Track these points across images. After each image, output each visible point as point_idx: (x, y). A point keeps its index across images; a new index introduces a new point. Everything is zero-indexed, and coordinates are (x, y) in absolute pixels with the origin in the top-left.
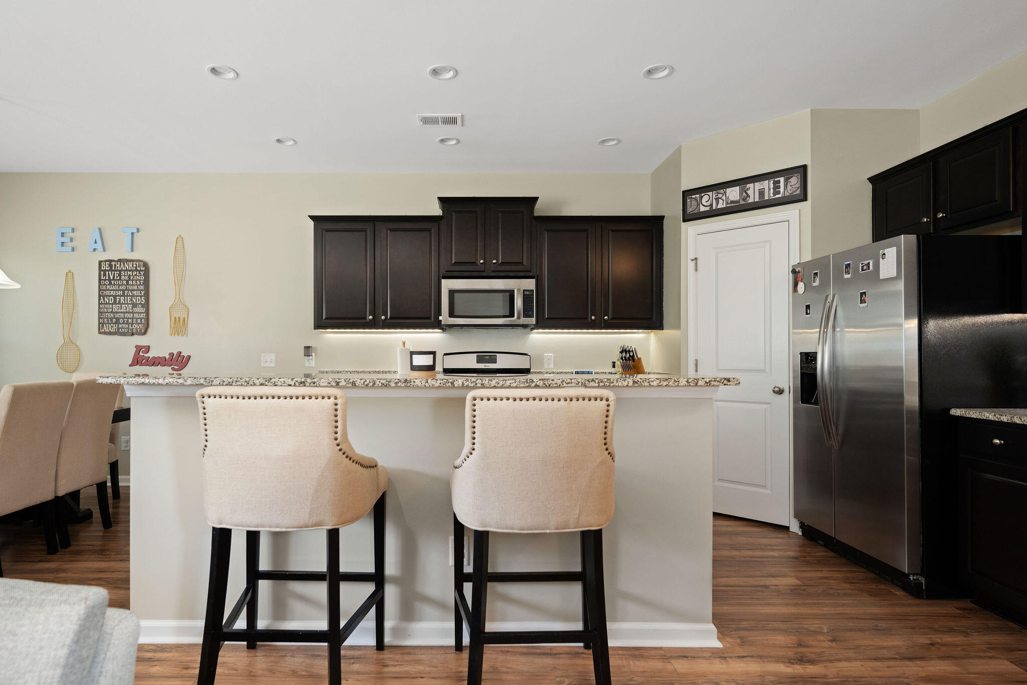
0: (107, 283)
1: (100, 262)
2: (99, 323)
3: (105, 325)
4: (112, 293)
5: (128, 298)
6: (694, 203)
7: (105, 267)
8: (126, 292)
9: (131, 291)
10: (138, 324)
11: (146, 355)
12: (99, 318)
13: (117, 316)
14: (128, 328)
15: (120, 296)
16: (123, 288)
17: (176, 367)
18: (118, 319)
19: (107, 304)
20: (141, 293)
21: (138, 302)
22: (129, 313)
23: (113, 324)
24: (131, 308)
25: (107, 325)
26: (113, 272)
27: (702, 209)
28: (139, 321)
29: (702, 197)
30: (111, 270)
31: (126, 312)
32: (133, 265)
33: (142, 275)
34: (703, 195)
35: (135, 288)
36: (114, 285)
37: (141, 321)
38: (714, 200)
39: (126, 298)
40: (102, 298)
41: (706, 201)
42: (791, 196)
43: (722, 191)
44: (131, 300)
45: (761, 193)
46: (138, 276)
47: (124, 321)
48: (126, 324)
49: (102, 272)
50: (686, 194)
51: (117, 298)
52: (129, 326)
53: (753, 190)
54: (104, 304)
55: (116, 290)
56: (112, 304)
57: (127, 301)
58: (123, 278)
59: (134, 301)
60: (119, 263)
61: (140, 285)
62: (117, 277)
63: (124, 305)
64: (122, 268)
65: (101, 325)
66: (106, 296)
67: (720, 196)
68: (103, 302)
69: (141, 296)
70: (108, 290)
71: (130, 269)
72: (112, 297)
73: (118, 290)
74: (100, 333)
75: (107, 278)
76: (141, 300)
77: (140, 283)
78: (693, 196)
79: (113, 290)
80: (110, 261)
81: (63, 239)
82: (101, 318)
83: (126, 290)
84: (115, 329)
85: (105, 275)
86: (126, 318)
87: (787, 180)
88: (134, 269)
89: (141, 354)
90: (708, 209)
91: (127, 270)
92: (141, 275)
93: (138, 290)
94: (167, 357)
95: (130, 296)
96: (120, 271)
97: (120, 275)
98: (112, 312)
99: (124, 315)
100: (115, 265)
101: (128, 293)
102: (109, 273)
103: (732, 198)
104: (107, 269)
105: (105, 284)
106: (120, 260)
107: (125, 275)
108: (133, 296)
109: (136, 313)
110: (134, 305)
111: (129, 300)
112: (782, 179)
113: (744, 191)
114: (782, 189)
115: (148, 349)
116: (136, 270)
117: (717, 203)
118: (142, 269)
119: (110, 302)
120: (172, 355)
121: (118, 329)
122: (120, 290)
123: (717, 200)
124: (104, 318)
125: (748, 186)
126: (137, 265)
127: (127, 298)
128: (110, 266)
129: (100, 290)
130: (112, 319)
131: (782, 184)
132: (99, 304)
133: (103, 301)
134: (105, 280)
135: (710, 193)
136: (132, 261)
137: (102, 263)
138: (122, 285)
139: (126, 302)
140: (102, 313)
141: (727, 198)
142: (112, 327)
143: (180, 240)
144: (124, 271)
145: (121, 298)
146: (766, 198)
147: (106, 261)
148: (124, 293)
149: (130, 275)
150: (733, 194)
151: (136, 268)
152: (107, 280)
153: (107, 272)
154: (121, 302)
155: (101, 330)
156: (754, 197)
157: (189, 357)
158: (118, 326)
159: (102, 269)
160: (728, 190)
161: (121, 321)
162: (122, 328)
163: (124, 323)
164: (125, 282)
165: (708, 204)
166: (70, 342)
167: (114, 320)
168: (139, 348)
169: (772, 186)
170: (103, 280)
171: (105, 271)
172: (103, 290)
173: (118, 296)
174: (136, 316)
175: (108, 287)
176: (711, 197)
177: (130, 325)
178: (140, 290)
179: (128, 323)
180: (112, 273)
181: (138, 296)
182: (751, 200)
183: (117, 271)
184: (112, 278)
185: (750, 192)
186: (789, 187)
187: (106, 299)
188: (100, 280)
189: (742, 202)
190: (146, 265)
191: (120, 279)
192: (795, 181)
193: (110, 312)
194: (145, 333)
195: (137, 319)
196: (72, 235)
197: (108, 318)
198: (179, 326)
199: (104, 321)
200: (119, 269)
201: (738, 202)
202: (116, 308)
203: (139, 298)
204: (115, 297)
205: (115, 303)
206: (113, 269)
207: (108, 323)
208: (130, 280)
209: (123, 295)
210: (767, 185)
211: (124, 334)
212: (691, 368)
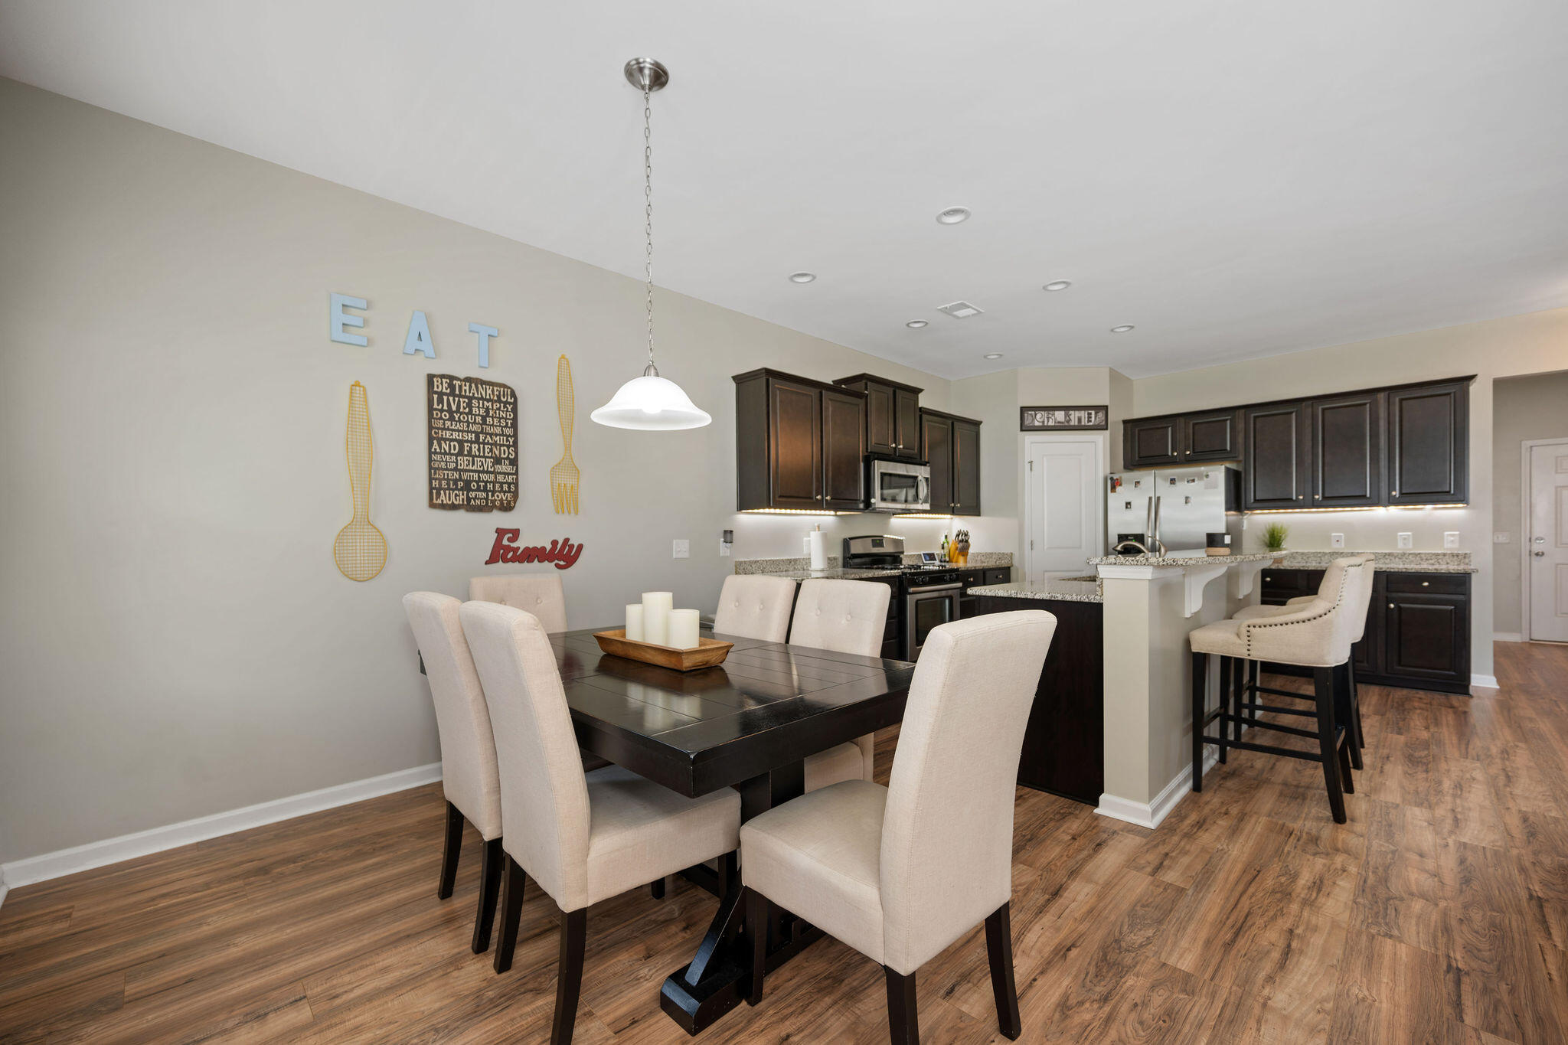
0: (446, 416)
1: (431, 377)
2: (431, 489)
3: (442, 492)
4: (455, 435)
5: (486, 446)
6: (1030, 417)
7: (442, 386)
8: (481, 436)
9: (491, 435)
10: (505, 492)
11: (513, 545)
12: (431, 480)
13: (465, 476)
14: (487, 499)
15: (471, 442)
16: (476, 428)
17: (562, 563)
18: (468, 483)
19: (445, 453)
20: (508, 440)
21: (502, 456)
22: (488, 472)
23: (459, 490)
24: (490, 464)
25: (447, 492)
26: (457, 399)
27: (1037, 424)
28: (505, 487)
29: (1036, 415)
30: (452, 393)
31: (483, 472)
32: (493, 391)
33: (510, 410)
34: (1037, 412)
35: (498, 430)
36: (460, 421)
37: (509, 487)
38: (1045, 418)
39: (482, 446)
40: (435, 442)
41: (1039, 418)
42: (1098, 425)
43: (1051, 412)
44: (491, 450)
45: (1080, 420)
46: (503, 411)
47: (479, 486)
48: (481, 491)
49: (436, 396)
50: (1023, 410)
51: (466, 444)
52: (488, 495)
53: (1074, 416)
54: (441, 453)
55: (463, 431)
56: (457, 455)
57: (484, 453)
58: (475, 411)
59: (497, 453)
60: (468, 384)
61: (506, 426)
62: (464, 408)
63: (479, 459)
64: (473, 394)
65: (434, 491)
66: (445, 440)
67: (1050, 416)
68: (438, 450)
69: (508, 447)
70: (448, 429)
71: (488, 397)
72: (456, 443)
73: (468, 432)
74: (432, 505)
75: (445, 408)
76: (509, 453)
77: (507, 423)
78: (1030, 412)
79: (458, 431)
80: (452, 378)
82: (436, 479)
83: (482, 432)
84: (463, 499)
85: (440, 401)
86: (483, 481)
87: (1096, 413)
88: (496, 398)
89: (505, 542)
90: (1041, 424)
91: (482, 398)
92: (507, 411)
93: (502, 435)
94: (549, 547)
95: (488, 443)
96: (470, 399)
97: (469, 405)
98: (456, 469)
99: (479, 477)
100: (460, 387)
101: (486, 438)
102: (448, 400)
103: (1059, 419)
104: (444, 390)
105: (441, 418)
106: (468, 380)
107: (478, 407)
108: (495, 444)
109: (500, 473)
110: (498, 461)
111: (487, 450)
112: (1093, 412)
113: (1067, 415)
114: (1093, 419)
115: (515, 534)
116: (499, 401)
117: (1048, 421)
118: (509, 400)
119: (452, 451)
120: (555, 543)
121: (469, 499)
122: (471, 432)
123: (1048, 418)
124: (440, 480)
125: (1071, 412)
126: (500, 392)
127: (484, 448)
128: (451, 386)
129: (430, 427)
130: (456, 482)
131: (1093, 416)
132: (430, 453)
133: (437, 447)
134: (442, 411)
135: (1043, 413)
136: (492, 384)
137: (435, 380)
138: (475, 423)
139: (482, 454)
140: (435, 469)
141: (1055, 419)
142: (456, 495)
143: (565, 363)
144: (478, 399)
145: (473, 446)
146: (1083, 424)
147: (442, 376)
148: (477, 437)
149: (488, 407)
150: (1060, 416)
151: (499, 397)
152: (445, 411)
153: (445, 398)
154: (473, 453)
155: (435, 501)
156: (1074, 422)
157: (580, 547)
158: (467, 495)
159: (436, 389)
160: (1057, 413)
161: (474, 486)
162: (475, 498)
163: (478, 489)
164: (479, 419)
165: (1041, 420)
166: (363, 520)
167: (460, 484)
168: (500, 532)
169: (1086, 416)
170: (436, 409)
171: (441, 394)
172: (438, 429)
173: (467, 441)
174: (500, 478)
175: (448, 423)
176: (1043, 416)
177: (490, 494)
178: (508, 436)
179: (485, 490)
180: (454, 400)
181: (504, 445)
182: (1072, 423)
183: (465, 397)
184: (454, 408)
185: (1072, 417)
186: (1097, 419)
187: (443, 445)
188: (431, 409)
189: (1066, 424)
190: (514, 394)
191: (470, 412)
192: (1101, 415)
193: (451, 470)
194: (511, 508)
195: (502, 484)
197: (448, 480)
198: (566, 498)
199: (440, 484)
200: (468, 394)
201: (1063, 423)
202: (463, 462)
203: (505, 448)
204: (461, 443)
205: (461, 453)
206: (457, 392)
207: (449, 489)
208: (488, 415)
209: (477, 441)
210: (1084, 414)
211: (479, 509)
212: (1027, 547)
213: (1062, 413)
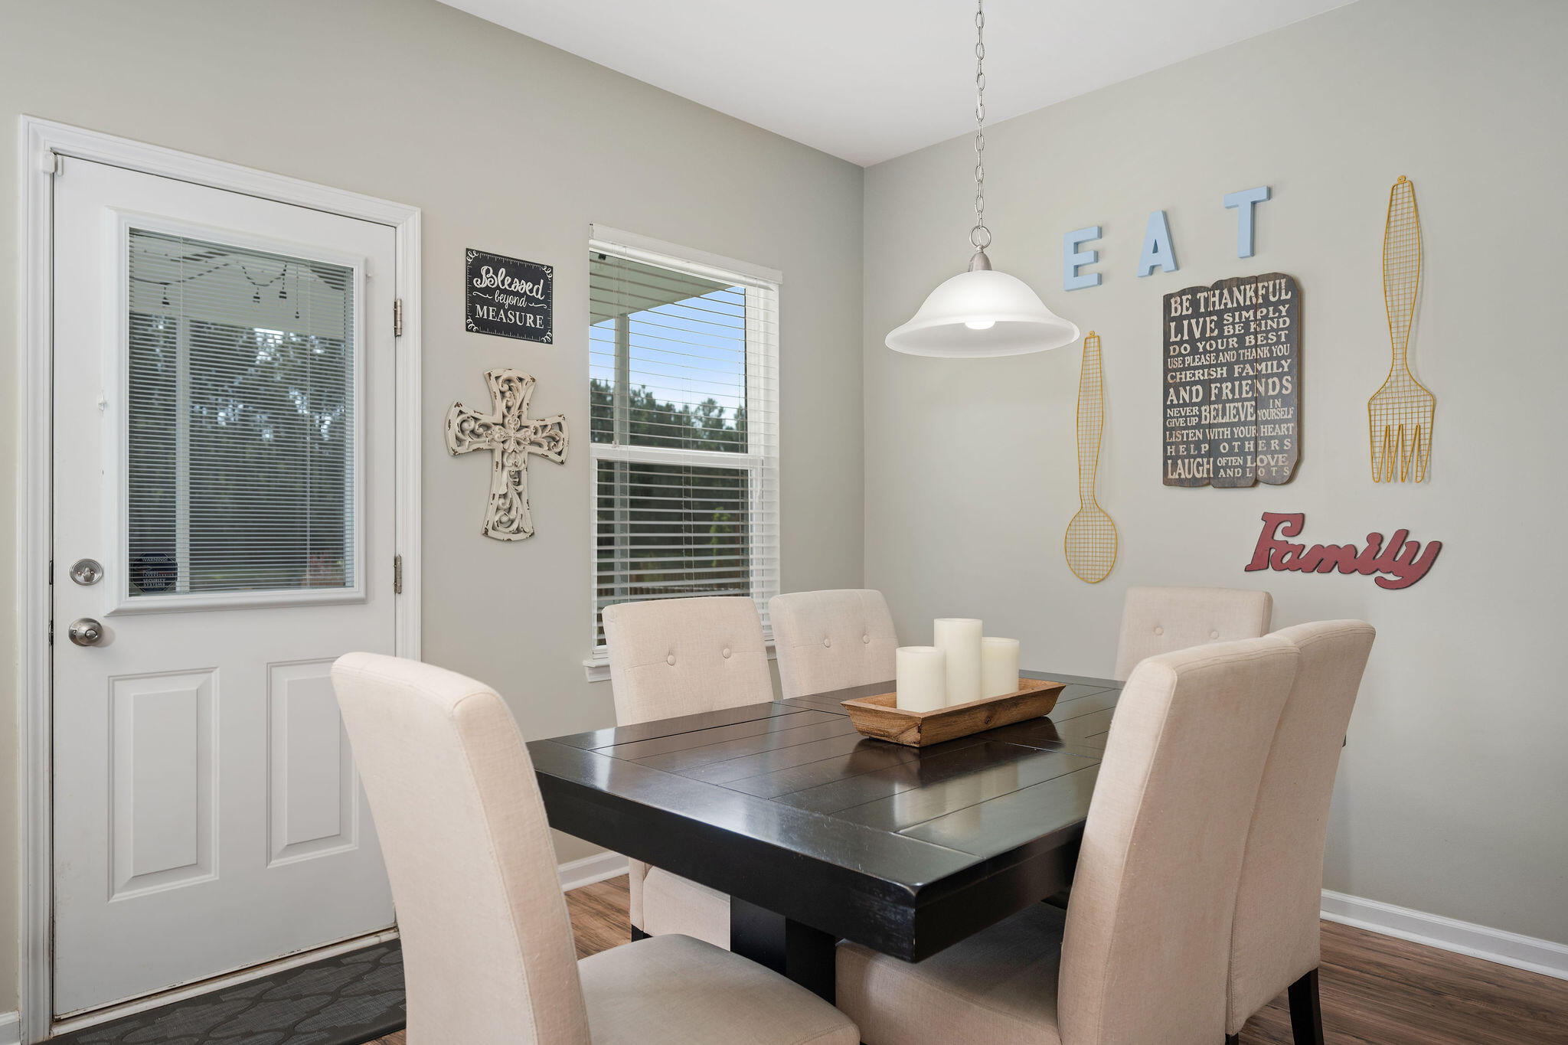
0: (1185, 349)
1: (1167, 299)
2: (1166, 458)
3: (1179, 462)
4: (1199, 374)
5: (1244, 383)
7: (1178, 309)
8: (1236, 367)
9: (1252, 362)
10: (1273, 453)
11: (1293, 541)
12: (1165, 444)
13: (1213, 435)
14: (1244, 467)
15: (1221, 380)
16: (1229, 357)
17: (1391, 577)
18: (1214, 445)
19: (1185, 405)
20: (1280, 366)
21: (1271, 393)
22: (1245, 424)
23: (1202, 456)
24: (1251, 410)
25: (1187, 461)
26: (1201, 320)
28: (1274, 444)
30: (1196, 314)
31: (1239, 424)
32: (1256, 291)
33: (1284, 314)
35: (1264, 352)
36: (1205, 351)
37: (1281, 444)
39: (1237, 383)
40: (1172, 390)
44: (1252, 387)
46: (1272, 319)
47: (1232, 448)
48: (1237, 455)
49: (1173, 325)
51: (1213, 386)
52: (1245, 461)
54: (1179, 405)
55: (1210, 366)
56: (1200, 405)
57: (1240, 393)
58: (1228, 330)
59: (1262, 389)
60: (1217, 292)
61: (1278, 342)
62: (1212, 331)
63: (1232, 405)
64: (1226, 304)
65: (1170, 462)
66: (1184, 385)
68: (1175, 402)
69: (1280, 376)
70: (1189, 368)
71: (1248, 303)
72: (1199, 387)
73: (1215, 366)
74: (1167, 482)
75: (1186, 337)
76: (1282, 386)
77: (1279, 337)
79: (1203, 367)
80: (1194, 291)
81: (1078, 259)
82: (1171, 444)
83: (1238, 362)
84: (1208, 470)
85: (1179, 330)
86: (1239, 439)
88: (1260, 301)
89: (1279, 536)
91: (1239, 308)
92: (1280, 316)
93: (1271, 358)
94: (1362, 546)
95: (1248, 377)
96: (1220, 314)
97: (1220, 325)
98: (1198, 426)
99: (1232, 433)
100: (1207, 300)
101: (1243, 369)
102: (1190, 325)
104: (1185, 313)
105: (1180, 354)
106: (1219, 285)
107: (1233, 324)
108: (1258, 376)
109: (1267, 422)
110: (1261, 405)
111: (1245, 388)
115: (1298, 522)
116: (1267, 303)
118: (1283, 297)
119: (1194, 400)
120: (1375, 539)
121: (1217, 470)
122: (1222, 365)
124: (1177, 444)
126: (1267, 288)
127: (1241, 386)
128: (1194, 303)
129: (1166, 371)
130: (1198, 444)
132: (1166, 407)
133: (1174, 398)
134: (1180, 343)
136: (1256, 279)
137: (1173, 301)
138: (1227, 349)
139: (1237, 396)
140: (1172, 429)
142: (1199, 465)
143: (1404, 191)
144: (1232, 311)
145: (1224, 386)
147: (1183, 292)
148: (1230, 371)
149: (1247, 319)
151: (1265, 297)
152: (1186, 342)
153: (1186, 323)
154: (1224, 397)
155: (1170, 476)
157: (1436, 548)
158: (1215, 462)
159: (1173, 314)
161: (1224, 448)
162: (1225, 468)
163: (1231, 453)
164: (1233, 342)
166: (1091, 507)
167: (1205, 447)
168: (1271, 521)
170: (1175, 343)
171: (1179, 320)
172: (1175, 370)
173: (1216, 380)
174: (1266, 430)
175: (1189, 359)
177: (1249, 458)
178: (1279, 359)
179: (1242, 453)
180: (1197, 323)
181: (1272, 375)
183: (1210, 314)
184: (1197, 335)
187: (1182, 392)
188: (1167, 344)
190: (1293, 285)
191: (1221, 335)
193: (1193, 427)
194: (1291, 479)
195: (1268, 439)
196: (1098, 244)
197: (1188, 443)
198: (1402, 452)
199: (1177, 451)
200: (1217, 307)
202: (1208, 414)
203: (1276, 379)
204: (1206, 384)
205: (1207, 400)
206: (1202, 310)
207: (1189, 456)
208: (1247, 332)
209: (1230, 378)
211: (1232, 484)
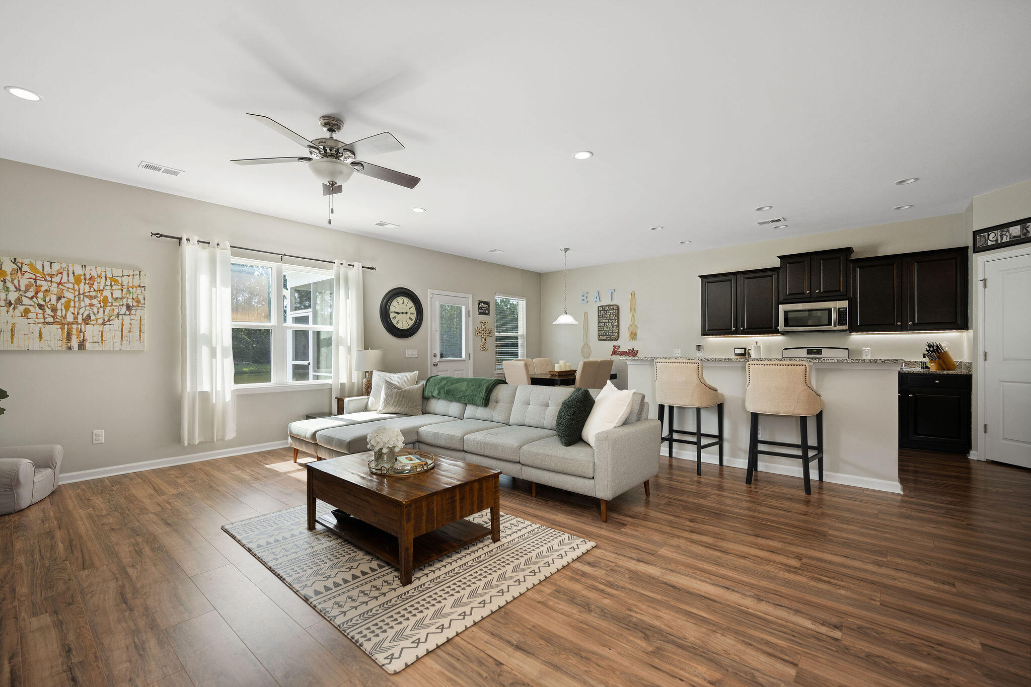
1: (598, 307)
2: (598, 336)
6: (983, 239)
7: (601, 309)
9: (611, 319)
11: (618, 350)
13: (606, 331)
16: (608, 318)
17: (631, 356)
18: (606, 333)
20: (616, 320)
23: (604, 335)
24: (611, 328)
25: (602, 336)
26: (604, 311)
27: (989, 243)
29: (989, 235)
31: (610, 330)
32: (612, 307)
34: (990, 233)
35: (613, 318)
36: (604, 317)
37: (616, 334)
38: (999, 237)
39: (610, 323)
40: (599, 323)
43: (1006, 230)
46: (614, 312)
50: (976, 233)
54: (600, 326)
56: (603, 326)
57: (610, 325)
59: (613, 324)
62: (605, 313)
63: (609, 327)
66: (601, 323)
67: (1004, 233)
69: (616, 322)
70: (602, 320)
71: (611, 309)
72: (603, 323)
73: (606, 320)
74: (598, 340)
76: (616, 324)
77: (616, 315)
78: (982, 234)
79: (604, 320)
80: (602, 306)
81: (584, 298)
82: (599, 333)
85: (600, 313)
86: (610, 333)
89: (616, 349)
90: (994, 243)
92: (616, 312)
96: (607, 311)
97: (607, 313)
102: (602, 312)
103: (1014, 234)
105: (600, 317)
106: (606, 306)
107: (609, 312)
108: (612, 322)
110: (613, 327)
113: (1024, 229)
115: (619, 347)
116: (614, 309)
117: (1002, 239)
118: (616, 309)
120: (629, 350)
123: (1002, 236)
125: (1028, 224)
126: (614, 307)
128: (603, 308)
129: (598, 320)
132: (598, 326)
135: (996, 232)
136: (612, 305)
140: (599, 330)
141: (1011, 235)
143: (633, 293)
144: (609, 310)
145: (607, 323)
148: (608, 321)
149: (611, 312)
150: (1015, 231)
154: (607, 325)
157: (637, 351)
158: (606, 337)
160: (1011, 229)
162: (608, 337)
163: (609, 335)
164: (609, 315)
165: (994, 239)
166: (586, 344)
168: (615, 347)
170: (600, 315)
171: (600, 311)
172: (600, 320)
174: (614, 331)
175: (602, 318)
176: (997, 234)
177: (611, 336)
181: (614, 322)
182: (1029, 235)
184: (603, 314)
185: (1029, 229)
188: (598, 315)
189: (1023, 237)
190: (618, 307)
193: (602, 330)
194: (617, 340)
195: (614, 333)
196: (587, 295)
197: (602, 333)
198: (633, 336)
199: (600, 335)
200: (606, 309)
201: (1019, 236)
202: (605, 328)
204: (605, 323)
205: (605, 326)
208: (611, 314)
211: (609, 340)
212: (981, 358)
213: (1019, 227)
